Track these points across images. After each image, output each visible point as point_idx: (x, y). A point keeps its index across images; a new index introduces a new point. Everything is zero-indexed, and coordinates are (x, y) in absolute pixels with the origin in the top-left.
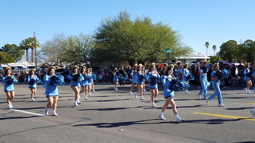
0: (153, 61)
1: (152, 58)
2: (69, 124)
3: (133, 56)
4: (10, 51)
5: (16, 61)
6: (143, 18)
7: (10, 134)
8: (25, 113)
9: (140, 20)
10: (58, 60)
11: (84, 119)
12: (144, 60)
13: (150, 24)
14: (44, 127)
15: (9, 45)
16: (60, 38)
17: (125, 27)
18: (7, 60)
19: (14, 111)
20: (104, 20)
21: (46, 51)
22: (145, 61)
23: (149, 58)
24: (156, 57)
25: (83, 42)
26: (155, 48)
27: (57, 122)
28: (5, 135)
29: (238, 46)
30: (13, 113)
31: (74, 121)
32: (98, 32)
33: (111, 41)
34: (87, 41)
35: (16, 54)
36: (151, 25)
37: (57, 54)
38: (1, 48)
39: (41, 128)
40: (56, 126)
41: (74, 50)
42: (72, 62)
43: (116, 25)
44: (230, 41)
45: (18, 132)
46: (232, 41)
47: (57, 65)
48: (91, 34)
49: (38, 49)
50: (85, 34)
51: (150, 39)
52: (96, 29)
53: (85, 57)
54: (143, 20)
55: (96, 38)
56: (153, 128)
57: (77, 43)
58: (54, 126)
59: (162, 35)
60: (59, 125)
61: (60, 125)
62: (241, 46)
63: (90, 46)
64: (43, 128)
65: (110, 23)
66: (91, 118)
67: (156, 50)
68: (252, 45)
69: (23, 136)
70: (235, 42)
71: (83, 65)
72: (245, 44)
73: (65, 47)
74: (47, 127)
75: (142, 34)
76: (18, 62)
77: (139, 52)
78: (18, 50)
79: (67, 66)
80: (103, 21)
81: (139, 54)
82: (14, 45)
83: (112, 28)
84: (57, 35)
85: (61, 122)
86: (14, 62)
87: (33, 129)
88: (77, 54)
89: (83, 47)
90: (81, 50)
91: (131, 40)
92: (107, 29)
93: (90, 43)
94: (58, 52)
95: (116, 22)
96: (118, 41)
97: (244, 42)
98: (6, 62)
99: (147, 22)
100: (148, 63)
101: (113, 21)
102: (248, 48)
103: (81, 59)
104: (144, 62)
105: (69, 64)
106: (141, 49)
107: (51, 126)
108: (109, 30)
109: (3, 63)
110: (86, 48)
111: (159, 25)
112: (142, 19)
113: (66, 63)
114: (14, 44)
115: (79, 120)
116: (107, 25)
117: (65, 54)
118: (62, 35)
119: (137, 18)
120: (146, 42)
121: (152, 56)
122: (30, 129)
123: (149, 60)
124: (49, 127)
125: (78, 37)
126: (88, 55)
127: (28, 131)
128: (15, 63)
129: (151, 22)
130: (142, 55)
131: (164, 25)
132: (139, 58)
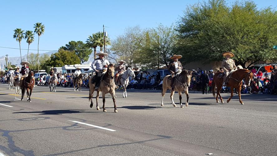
0: (257, 61)
1: (256, 57)
2: (142, 142)
4: (76, 50)
5: (81, 62)
6: (244, 3)
7: (72, 152)
8: (91, 126)
9: (239, 5)
10: (131, 60)
11: (161, 137)
12: (244, 60)
13: (254, 10)
14: (112, 145)
15: (74, 42)
16: (134, 32)
17: (219, 15)
18: (71, 60)
19: (77, 123)
20: (190, 7)
21: (117, 49)
22: (246, 62)
23: (251, 57)
24: (261, 56)
25: (162, 37)
26: (261, 43)
27: (128, 139)
28: (66, 153)
30: (76, 126)
31: (149, 139)
32: (182, 23)
33: (198, 35)
34: (168, 35)
35: (82, 53)
36: (256, 11)
37: (131, 53)
38: (65, 46)
39: (108, 146)
40: (126, 144)
41: (151, 48)
42: (149, 63)
43: (206, 13)
45: (81, 150)
47: (130, 67)
48: (173, 27)
49: (108, 47)
50: (165, 26)
51: (253, 31)
52: (180, 19)
53: (165, 56)
54: (244, 5)
55: (179, 31)
56: (254, 153)
57: (155, 39)
58: (124, 144)
59: (271, 26)
60: (130, 143)
61: (132, 143)
63: (172, 41)
64: (110, 145)
65: (199, 12)
66: (170, 136)
67: (262, 46)
69: (87, 155)
71: (162, 67)
73: (140, 43)
74: (115, 145)
75: (243, 25)
76: (84, 63)
77: (237, 48)
78: (84, 49)
79: (142, 68)
80: (188, 9)
81: (237, 52)
82: (80, 43)
83: (201, 18)
84: (130, 28)
85: (132, 139)
86: (79, 63)
87: (99, 146)
88: (154, 52)
89: (163, 44)
90: (160, 47)
91: (226, 34)
92: (194, 19)
93: (171, 39)
94: (132, 50)
95: (205, 10)
96: (208, 35)
98: (71, 64)
99: (249, 8)
100: (250, 63)
101: (202, 8)
103: (161, 59)
104: (245, 63)
105: (145, 65)
106: (240, 45)
107: (121, 144)
108: (196, 20)
109: (67, 64)
110: (166, 45)
111: (267, 11)
112: (242, 4)
113: (141, 64)
114: (80, 41)
115: (155, 139)
116: (194, 14)
117: (140, 53)
118: (137, 28)
119: (236, 3)
120: (247, 35)
121: (256, 55)
122: (96, 146)
123: (251, 60)
124: (118, 145)
125: (157, 31)
126: (169, 54)
127: (93, 149)
128: (81, 64)
129: (256, 8)
130: (242, 53)
131: (275, 11)
132: (237, 57)
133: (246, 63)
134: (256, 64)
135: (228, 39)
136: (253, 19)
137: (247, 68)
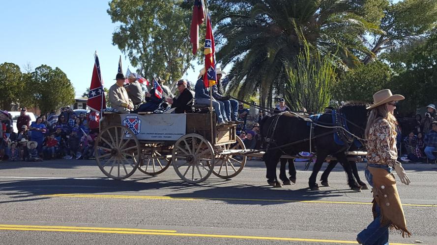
29: (24, 77)
44: (6, 63)
46: (11, 64)
62: (28, 77)
68: (51, 77)
70: (17, 67)
72: (36, 72)
97: (36, 69)
102: (42, 81)
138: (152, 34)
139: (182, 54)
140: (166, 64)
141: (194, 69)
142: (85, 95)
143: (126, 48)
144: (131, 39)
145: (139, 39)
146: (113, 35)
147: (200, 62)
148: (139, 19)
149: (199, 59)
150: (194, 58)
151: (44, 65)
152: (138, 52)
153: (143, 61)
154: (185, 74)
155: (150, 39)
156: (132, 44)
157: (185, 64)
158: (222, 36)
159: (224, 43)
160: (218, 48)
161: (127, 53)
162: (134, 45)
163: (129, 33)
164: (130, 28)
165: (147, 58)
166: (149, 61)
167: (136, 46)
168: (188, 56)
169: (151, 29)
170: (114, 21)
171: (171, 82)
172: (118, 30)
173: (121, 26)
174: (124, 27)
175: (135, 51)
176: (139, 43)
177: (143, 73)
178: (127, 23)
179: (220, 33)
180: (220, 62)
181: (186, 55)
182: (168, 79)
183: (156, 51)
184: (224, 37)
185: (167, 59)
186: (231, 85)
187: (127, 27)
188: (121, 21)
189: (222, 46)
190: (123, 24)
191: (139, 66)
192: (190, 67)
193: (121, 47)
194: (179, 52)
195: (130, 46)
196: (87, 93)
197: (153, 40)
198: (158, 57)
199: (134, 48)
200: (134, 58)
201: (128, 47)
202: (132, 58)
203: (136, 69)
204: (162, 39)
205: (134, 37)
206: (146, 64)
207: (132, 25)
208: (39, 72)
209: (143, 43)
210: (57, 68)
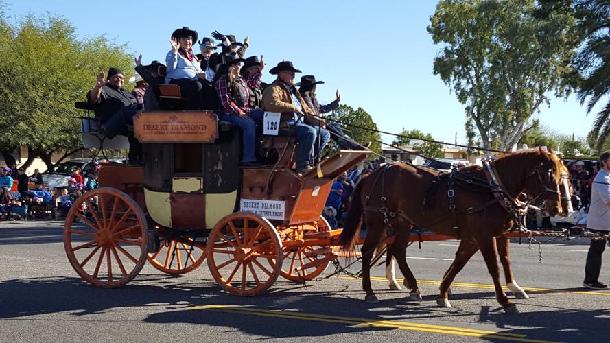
0: (76, 151)
3: (13, 133)
6: (47, 21)
9: (40, 24)
12: (48, 146)
13: (71, 40)
22: (53, 151)
23: (64, 141)
36: (74, 42)
51: (68, 86)
54: (48, 26)
75: (44, 69)
77: (32, 120)
81: (33, 128)
91: (8, 85)
99: (59, 32)
100: (61, 155)
104: (50, 154)
106: (39, 113)
111: (97, 44)
112: (42, 21)
119: (29, 18)
120: (56, 93)
121: (75, 136)
129: (73, 34)
130: (43, 132)
131: (115, 46)
132: (34, 139)
133: (53, 154)
134: (75, 156)
135: (11, 97)
136: (68, 58)
137: (56, 165)
138: (489, 57)
139: (533, 84)
140: (508, 98)
141: (549, 103)
142: (395, 143)
143: (452, 78)
144: (459, 65)
145: (470, 64)
146: (434, 61)
147: (559, 93)
148: (471, 37)
149: (556, 89)
150: (550, 87)
151: (343, 105)
152: (468, 83)
153: (475, 95)
154: (535, 112)
155: (487, 65)
156: (460, 71)
157: (536, 97)
158: (595, 55)
159: (597, 65)
160: (588, 73)
161: (453, 85)
162: (462, 72)
163: (456, 56)
164: (457, 50)
165: (481, 91)
166: (483, 95)
167: (466, 75)
168: (541, 86)
169: (488, 50)
170: (436, 42)
171: (515, 124)
172: (442, 54)
173: (446, 49)
174: (450, 49)
175: (464, 82)
176: (470, 70)
177: (475, 111)
178: (453, 43)
179: (591, 50)
180: (591, 93)
181: (537, 84)
182: (510, 119)
183: (494, 80)
184: (597, 56)
185: (509, 90)
186: (607, 127)
187: (454, 48)
188: (446, 41)
189: (595, 69)
190: (448, 45)
191: (469, 102)
192: (544, 101)
193: (445, 76)
194: (528, 81)
195: (458, 75)
196: (397, 141)
197: (491, 65)
198: (497, 90)
199: (463, 78)
200: (463, 91)
201: (455, 76)
202: (459, 92)
203: (465, 106)
204: (503, 62)
205: (464, 62)
206: (479, 99)
207: (460, 46)
208: (337, 114)
209: (476, 70)
210: (360, 109)
